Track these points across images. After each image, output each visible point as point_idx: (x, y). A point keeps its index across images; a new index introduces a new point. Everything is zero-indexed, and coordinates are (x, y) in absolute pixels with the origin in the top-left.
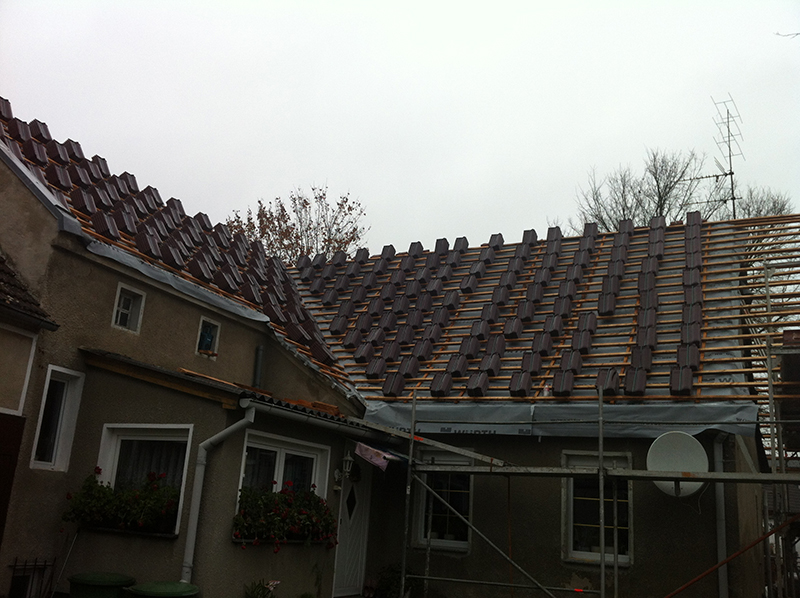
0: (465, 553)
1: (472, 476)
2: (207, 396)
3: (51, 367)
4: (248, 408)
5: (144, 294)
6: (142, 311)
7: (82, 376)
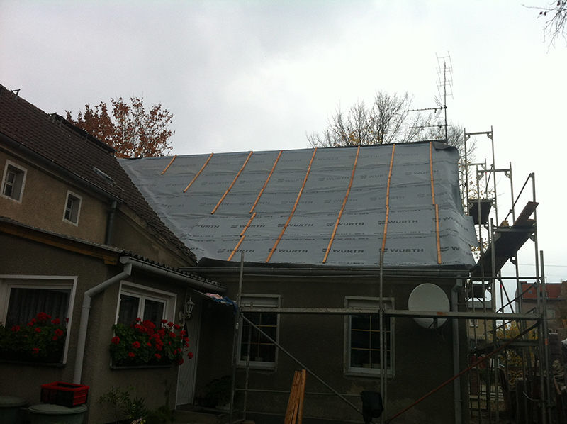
1: (279, 315)
2: (90, 254)
4: (127, 264)
5: (26, 171)
6: (23, 185)
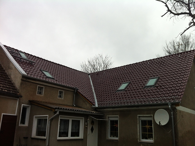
0: (118, 140)
3: (22, 105)
4: (57, 111)
5: (44, 87)
7: (30, 106)
